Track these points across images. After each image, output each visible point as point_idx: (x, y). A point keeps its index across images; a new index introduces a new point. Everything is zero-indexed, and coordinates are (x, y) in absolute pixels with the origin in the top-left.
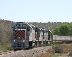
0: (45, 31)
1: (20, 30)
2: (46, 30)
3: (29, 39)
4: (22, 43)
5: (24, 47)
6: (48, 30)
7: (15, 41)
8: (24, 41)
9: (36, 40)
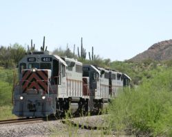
0: (114, 75)
1: (34, 70)
2: (116, 73)
3: (56, 92)
4: (39, 104)
5: (44, 111)
6: (121, 73)
7: (22, 98)
8: (44, 98)
9: (83, 97)
